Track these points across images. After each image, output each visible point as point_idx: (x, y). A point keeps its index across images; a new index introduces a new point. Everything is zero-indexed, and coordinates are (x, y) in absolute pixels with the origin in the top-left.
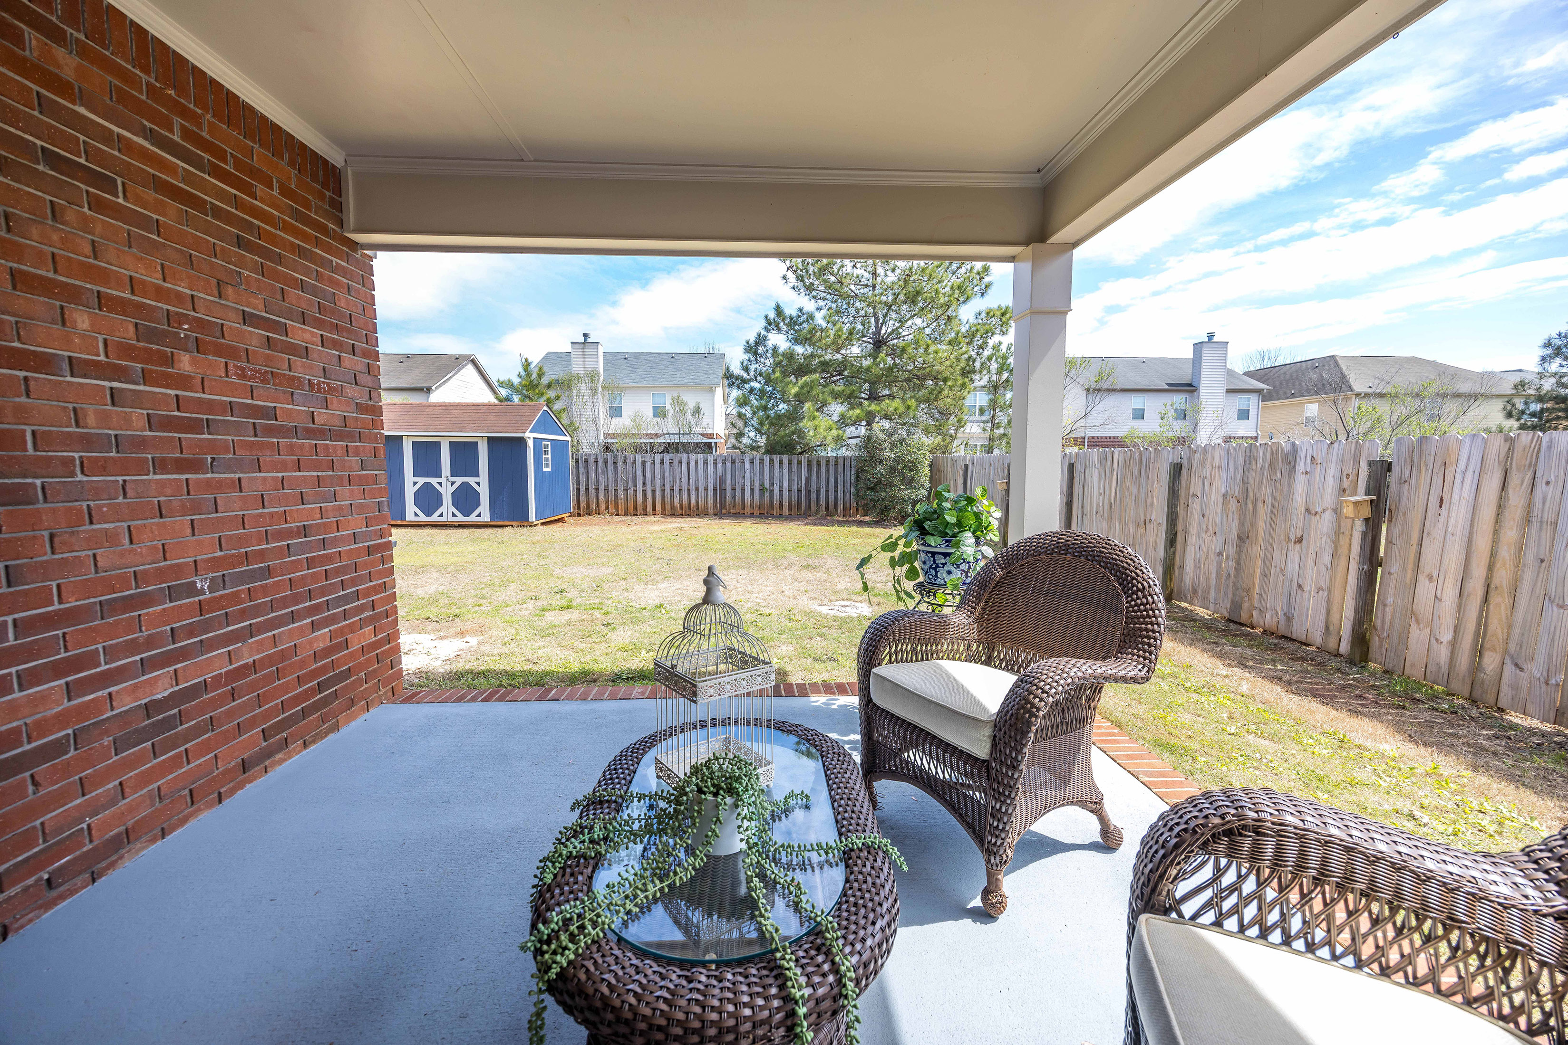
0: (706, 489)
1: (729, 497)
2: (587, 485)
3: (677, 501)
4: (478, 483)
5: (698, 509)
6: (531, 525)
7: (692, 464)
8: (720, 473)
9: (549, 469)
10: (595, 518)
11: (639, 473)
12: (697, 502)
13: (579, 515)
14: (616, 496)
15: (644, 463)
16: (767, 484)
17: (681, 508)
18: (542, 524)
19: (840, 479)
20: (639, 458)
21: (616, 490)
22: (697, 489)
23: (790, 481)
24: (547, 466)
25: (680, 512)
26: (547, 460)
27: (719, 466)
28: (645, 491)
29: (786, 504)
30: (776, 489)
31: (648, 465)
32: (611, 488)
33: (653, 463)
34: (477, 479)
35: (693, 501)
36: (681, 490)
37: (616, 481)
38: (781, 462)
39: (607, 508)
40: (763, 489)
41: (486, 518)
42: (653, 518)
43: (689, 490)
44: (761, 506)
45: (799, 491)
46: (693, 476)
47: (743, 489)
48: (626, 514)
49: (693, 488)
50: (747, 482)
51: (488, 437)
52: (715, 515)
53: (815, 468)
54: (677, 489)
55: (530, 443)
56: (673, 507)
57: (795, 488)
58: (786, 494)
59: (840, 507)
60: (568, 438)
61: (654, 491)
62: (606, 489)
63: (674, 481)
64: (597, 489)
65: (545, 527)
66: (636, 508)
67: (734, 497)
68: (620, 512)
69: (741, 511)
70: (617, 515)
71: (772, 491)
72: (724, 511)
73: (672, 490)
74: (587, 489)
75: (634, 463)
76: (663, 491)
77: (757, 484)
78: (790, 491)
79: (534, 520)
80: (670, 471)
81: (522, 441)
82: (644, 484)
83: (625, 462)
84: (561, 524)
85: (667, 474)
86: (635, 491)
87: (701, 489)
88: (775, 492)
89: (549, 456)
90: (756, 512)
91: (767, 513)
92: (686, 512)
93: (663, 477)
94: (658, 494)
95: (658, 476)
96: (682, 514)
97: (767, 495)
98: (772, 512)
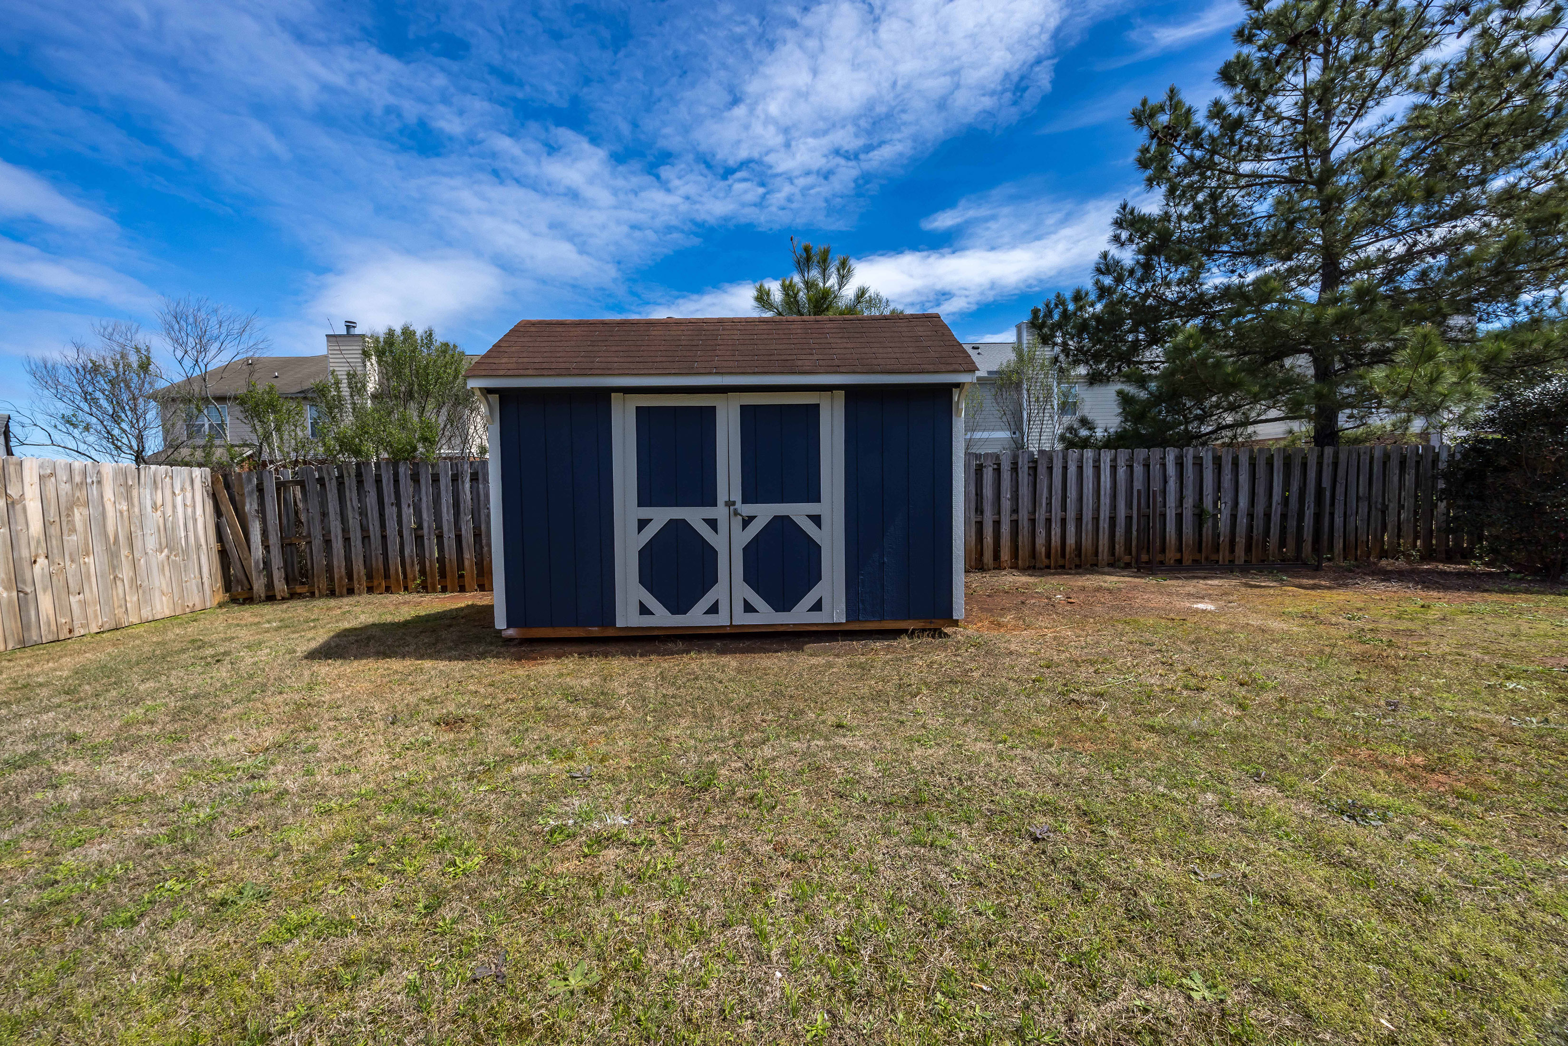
3: (1040, 540)
4: (816, 520)
5: (1079, 555)
17: (1048, 555)
22: (1079, 519)
25: (1046, 561)
28: (979, 525)
29: (1241, 540)
31: (988, 474)
33: (997, 469)
34: (811, 508)
35: (1071, 540)
36: (1049, 521)
40: (1200, 515)
41: (839, 610)
43: (1064, 521)
44: (1195, 548)
45: (1268, 516)
47: (1163, 516)
49: (1071, 514)
50: (1171, 501)
52: (1111, 565)
53: (1297, 472)
54: (1041, 519)
56: (1033, 554)
58: (1242, 521)
59: (1339, 545)
61: (997, 524)
63: (1035, 500)
67: (1146, 530)
71: (1216, 517)
73: (1033, 521)
77: (1189, 505)
78: (1251, 516)
82: (1015, 508)
90: (1187, 559)
91: (1207, 559)
92: (1056, 561)
93: (1015, 498)
94: (1006, 529)
95: (1006, 494)
96: (1048, 567)
97: (1208, 526)
98: (1214, 557)
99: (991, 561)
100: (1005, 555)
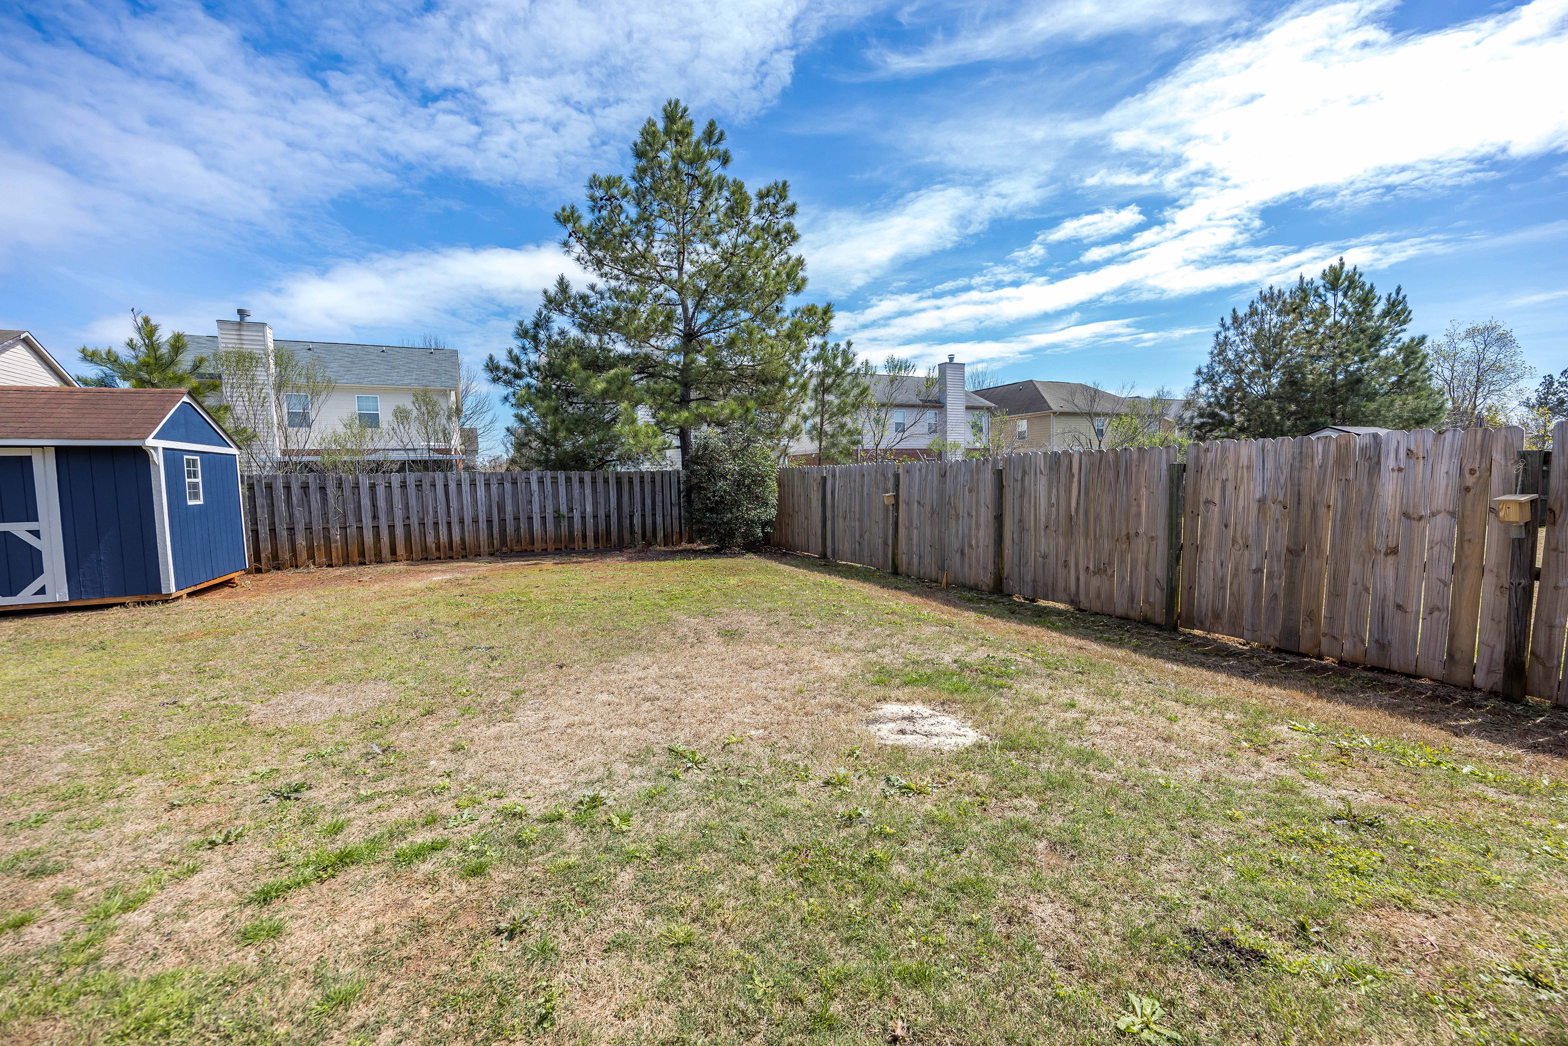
0: (475, 521)
1: (510, 529)
2: (272, 523)
3: (430, 539)
4: (36, 534)
5: (464, 548)
6: (167, 600)
7: (453, 486)
8: (495, 498)
9: (201, 502)
10: (290, 576)
11: (366, 502)
12: (463, 539)
13: (259, 571)
14: (327, 539)
15: (373, 487)
16: (564, 509)
17: (438, 549)
18: (190, 595)
19: (658, 499)
20: (365, 482)
21: (326, 530)
22: (462, 521)
23: (595, 504)
24: (196, 496)
25: (436, 554)
26: (195, 486)
27: (494, 487)
28: (376, 529)
29: (590, 534)
30: (577, 515)
31: (381, 491)
32: (317, 526)
33: (389, 487)
34: (32, 526)
35: (456, 538)
36: (436, 524)
37: (325, 516)
38: (582, 481)
39: (311, 556)
40: (558, 517)
41: (60, 593)
42: (392, 567)
43: (449, 524)
44: (558, 539)
45: (608, 516)
46: (454, 504)
47: (530, 518)
48: (347, 562)
49: (455, 520)
50: (536, 508)
51: (57, 448)
52: (492, 555)
53: (626, 487)
54: (429, 521)
55: (158, 459)
56: (425, 549)
57: (602, 513)
58: (590, 521)
59: (660, 535)
60: (234, 451)
61: (392, 528)
62: (309, 528)
63: (423, 509)
64: (291, 530)
65: (196, 600)
66: (362, 554)
67: (518, 529)
68: (334, 561)
69: (529, 548)
70: (331, 566)
71: (571, 519)
72: (504, 549)
73: (422, 524)
74: (273, 530)
75: (357, 486)
76: (407, 527)
77: (550, 510)
78: (595, 517)
79: (173, 589)
80: (417, 498)
81: (140, 455)
82: (375, 517)
83: (340, 486)
84: (227, 590)
85: (413, 502)
86: (360, 529)
87: (468, 520)
88: (575, 519)
89: (199, 480)
90: (551, 547)
91: (566, 547)
92: (445, 554)
93: (407, 507)
94: (399, 531)
95: (398, 505)
96: (439, 558)
97: (564, 524)
98: (572, 546)
99: (389, 556)
100: (401, 550)
